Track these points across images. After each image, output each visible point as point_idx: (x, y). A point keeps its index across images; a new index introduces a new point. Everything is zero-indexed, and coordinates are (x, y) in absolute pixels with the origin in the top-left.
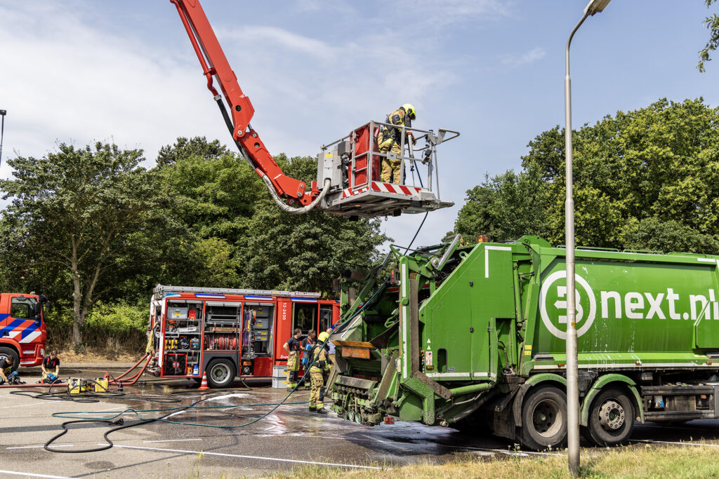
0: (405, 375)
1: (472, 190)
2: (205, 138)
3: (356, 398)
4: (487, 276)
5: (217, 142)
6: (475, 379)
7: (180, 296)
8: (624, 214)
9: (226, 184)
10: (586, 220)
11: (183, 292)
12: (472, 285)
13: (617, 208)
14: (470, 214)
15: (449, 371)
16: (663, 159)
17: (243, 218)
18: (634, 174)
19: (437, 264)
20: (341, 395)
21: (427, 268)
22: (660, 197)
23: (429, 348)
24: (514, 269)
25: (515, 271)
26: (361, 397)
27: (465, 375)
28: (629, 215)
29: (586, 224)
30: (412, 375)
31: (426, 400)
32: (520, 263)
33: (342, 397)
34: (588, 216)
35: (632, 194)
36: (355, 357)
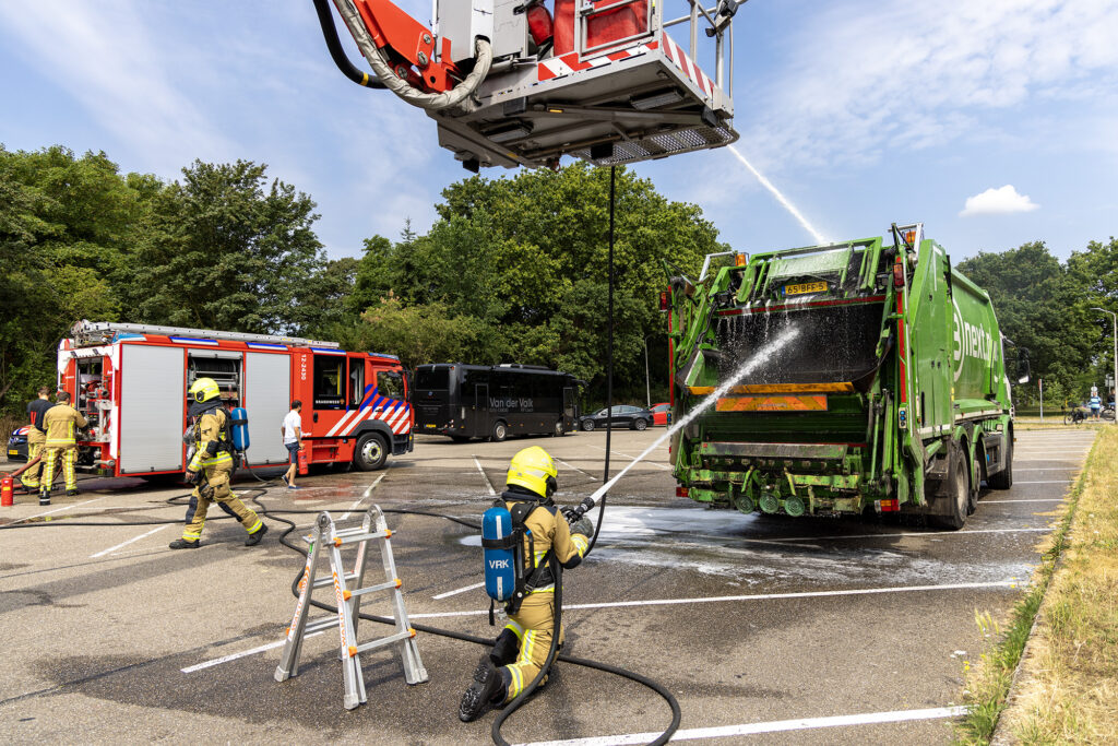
0: (911, 433)
1: (370, 239)
3: (789, 476)
4: (936, 288)
7: (144, 339)
8: (559, 274)
10: (523, 278)
12: (931, 298)
13: (553, 267)
15: (926, 426)
16: (599, 219)
18: (571, 233)
20: (720, 473)
22: (593, 259)
26: (799, 472)
27: (931, 430)
28: (563, 275)
29: (524, 283)
31: (919, 470)
34: (526, 274)
35: (565, 254)
36: (771, 409)
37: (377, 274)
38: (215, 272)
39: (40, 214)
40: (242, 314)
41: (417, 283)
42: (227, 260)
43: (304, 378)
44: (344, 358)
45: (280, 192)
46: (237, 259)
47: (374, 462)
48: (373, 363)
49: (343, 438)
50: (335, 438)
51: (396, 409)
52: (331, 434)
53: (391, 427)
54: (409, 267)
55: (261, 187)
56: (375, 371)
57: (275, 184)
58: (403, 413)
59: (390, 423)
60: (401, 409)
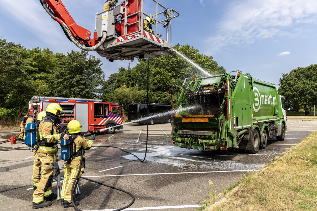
0: (231, 128)
1: (120, 68)
2: (14, 43)
3: (199, 140)
4: (244, 87)
5: (20, 45)
6: (243, 128)
7: (49, 101)
8: (171, 77)
9: (35, 59)
12: (242, 90)
13: (169, 75)
15: (239, 126)
17: (44, 73)
18: (174, 66)
20: (183, 139)
23: (234, 117)
24: (249, 85)
27: (241, 127)
29: (161, 80)
31: (235, 138)
34: (161, 77)
35: (173, 71)
36: (195, 122)
37: (122, 78)
38: (74, 80)
39: (32, 65)
40: (81, 91)
41: (132, 80)
42: (77, 77)
43: (92, 110)
44: (103, 104)
45: (92, 58)
46: (80, 77)
47: (111, 132)
48: (111, 105)
49: (103, 125)
50: (101, 126)
51: (118, 117)
52: (99, 124)
53: (116, 122)
54: (130, 76)
55: (87, 57)
56: (112, 107)
57: (90, 56)
58: (120, 118)
59: (116, 121)
60: (119, 117)
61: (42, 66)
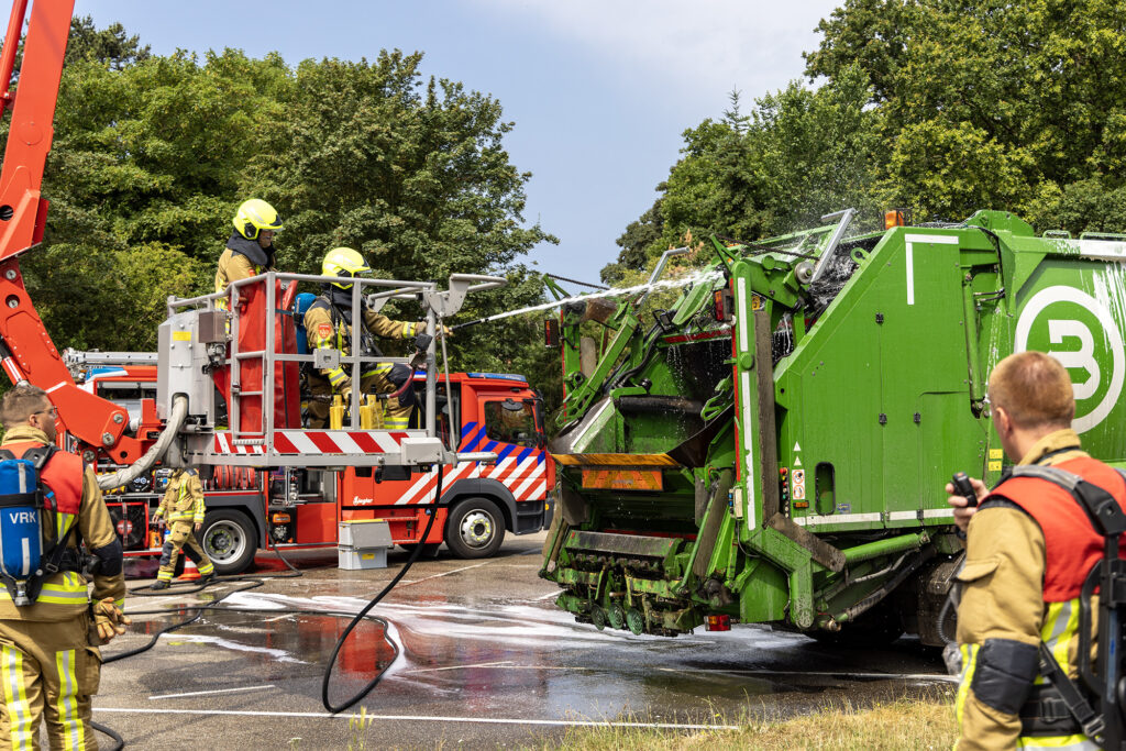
0: (752, 524)
2: (89, 21)
3: (628, 579)
4: (911, 300)
5: (119, 28)
6: (889, 526)
7: (125, 373)
8: (1031, 175)
9: (163, 124)
11: (130, 364)
12: (880, 319)
14: (693, 181)
15: (843, 511)
17: (207, 199)
19: (808, 275)
20: (582, 573)
21: (786, 285)
23: (798, 462)
24: (964, 285)
25: (967, 288)
26: (641, 574)
27: (871, 518)
28: (1041, 176)
30: (766, 522)
31: (795, 576)
32: (976, 270)
33: (587, 577)
35: (1048, 132)
36: (621, 487)
37: (697, 196)
46: (365, 217)
47: (481, 545)
48: (477, 389)
49: (425, 506)
50: (413, 507)
51: (519, 460)
52: (404, 500)
53: (511, 489)
54: (736, 184)
55: (416, 90)
56: (482, 400)
58: (532, 467)
59: (508, 482)
60: (529, 460)
61: (201, 155)
